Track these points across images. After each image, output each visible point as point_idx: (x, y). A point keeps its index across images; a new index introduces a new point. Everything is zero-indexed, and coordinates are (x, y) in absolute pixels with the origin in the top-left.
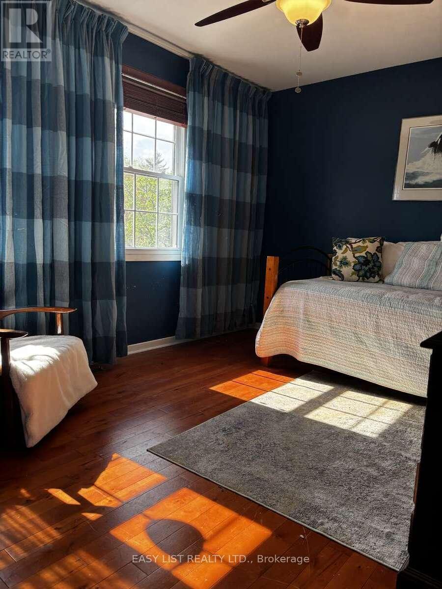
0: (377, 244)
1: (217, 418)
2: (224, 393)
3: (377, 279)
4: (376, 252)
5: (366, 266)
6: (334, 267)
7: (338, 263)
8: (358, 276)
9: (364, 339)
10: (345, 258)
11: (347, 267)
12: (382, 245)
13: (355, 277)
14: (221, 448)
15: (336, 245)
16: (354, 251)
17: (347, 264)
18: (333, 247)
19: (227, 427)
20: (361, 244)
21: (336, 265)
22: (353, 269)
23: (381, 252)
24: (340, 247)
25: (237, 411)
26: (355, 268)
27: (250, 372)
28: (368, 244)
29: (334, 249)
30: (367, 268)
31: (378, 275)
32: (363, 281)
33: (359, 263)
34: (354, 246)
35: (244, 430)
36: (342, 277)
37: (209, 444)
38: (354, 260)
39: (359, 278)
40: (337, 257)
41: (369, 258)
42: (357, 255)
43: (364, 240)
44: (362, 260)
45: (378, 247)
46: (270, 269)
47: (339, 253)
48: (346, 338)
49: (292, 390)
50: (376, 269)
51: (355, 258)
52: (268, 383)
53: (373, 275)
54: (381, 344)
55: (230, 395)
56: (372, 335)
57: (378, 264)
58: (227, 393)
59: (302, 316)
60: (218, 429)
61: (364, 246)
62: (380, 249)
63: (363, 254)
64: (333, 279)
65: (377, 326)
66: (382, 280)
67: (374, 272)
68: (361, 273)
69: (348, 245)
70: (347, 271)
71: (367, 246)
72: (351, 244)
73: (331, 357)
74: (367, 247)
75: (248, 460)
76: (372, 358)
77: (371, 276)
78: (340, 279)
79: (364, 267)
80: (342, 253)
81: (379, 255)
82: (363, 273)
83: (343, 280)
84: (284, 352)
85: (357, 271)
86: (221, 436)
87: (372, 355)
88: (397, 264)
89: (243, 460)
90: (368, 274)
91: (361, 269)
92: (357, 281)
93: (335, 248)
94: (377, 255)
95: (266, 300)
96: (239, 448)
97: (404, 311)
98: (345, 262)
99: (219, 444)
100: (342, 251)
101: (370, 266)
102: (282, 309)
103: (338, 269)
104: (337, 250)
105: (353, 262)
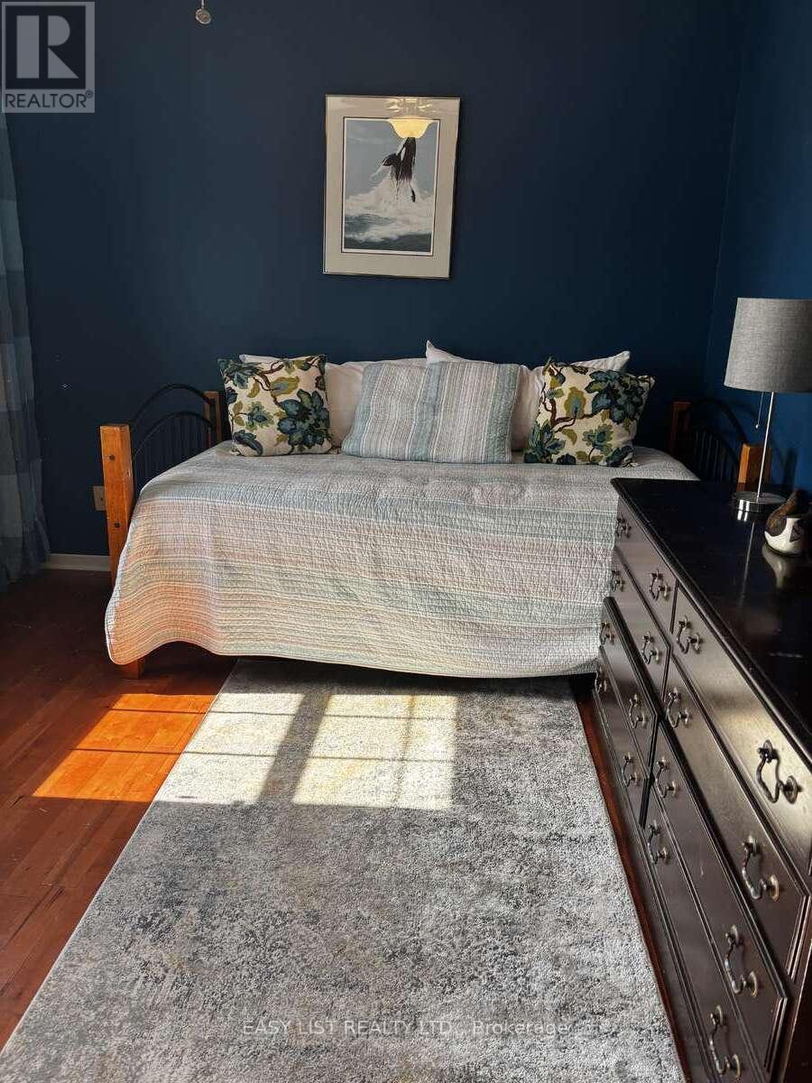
0: (314, 372)
1: (105, 889)
2: (79, 796)
3: (327, 446)
4: (317, 390)
5: (304, 422)
6: (236, 428)
7: (245, 419)
8: (289, 443)
9: (353, 588)
10: (258, 407)
11: (264, 427)
12: (323, 372)
13: (285, 447)
14: (167, 991)
15: (232, 378)
16: (274, 389)
17: (265, 419)
18: (224, 381)
19: (148, 909)
20: (283, 373)
21: (240, 422)
22: (278, 429)
23: (324, 389)
24: (242, 383)
25: (143, 845)
26: (282, 427)
27: (108, 708)
28: (297, 372)
29: (227, 386)
30: (306, 426)
31: (328, 436)
32: (301, 452)
33: (289, 415)
34: (272, 378)
35: (191, 900)
36: (258, 449)
37: (134, 994)
38: (278, 409)
39: (293, 449)
40: (239, 406)
41: (307, 403)
42: (281, 399)
43: (287, 364)
44: (293, 409)
45: (318, 379)
46: (112, 458)
47: (243, 395)
48: (314, 591)
49: (228, 729)
50: (322, 426)
51: (279, 405)
52: (165, 727)
53: (319, 438)
54: (387, 595)
55: (96, 796)
56: (369, 579)
57: (323, 415)
58: (86, 794)
59: (210, 559)
60: (127, 929)
61: (291, 379)
62: (321, 382)
63: (293, 396)
64: (240, 455)
65: (377, 561)
66: (336, 447)
67: (320, 433)
68: (297, 437)
69: (257, 377)
70: (266, 434)
71: (297, 377)
72: (263, 375)
73: (287, 633)
74: (297, 379)
75: (254, 1000)
76: (372, 622)
77: (315, 441)
78: (255, 452)
79: (299, 424)
80: (250, 396)
81: (321, 393)
82: (300, 436)
83: (260, 454)
84: (173, 639)
85: (287, 433)
86: (146, 949)
87: (372, 618)
88: (359, 410)
89: (241, 1006)
90: (310, 438)
91: (295, 428)
92: (289, 454)
93: (230, 384)
94: (320, 397)
95: (112, 532)
96: (210, 967)
97: (425, 525)
98: (258, 417)
99: (157, 980)
100: (248, 391)
101: (311, 421)
102: (156, 547)
103: (247, 431)
104: (237, 389)
105: (277, 414)
